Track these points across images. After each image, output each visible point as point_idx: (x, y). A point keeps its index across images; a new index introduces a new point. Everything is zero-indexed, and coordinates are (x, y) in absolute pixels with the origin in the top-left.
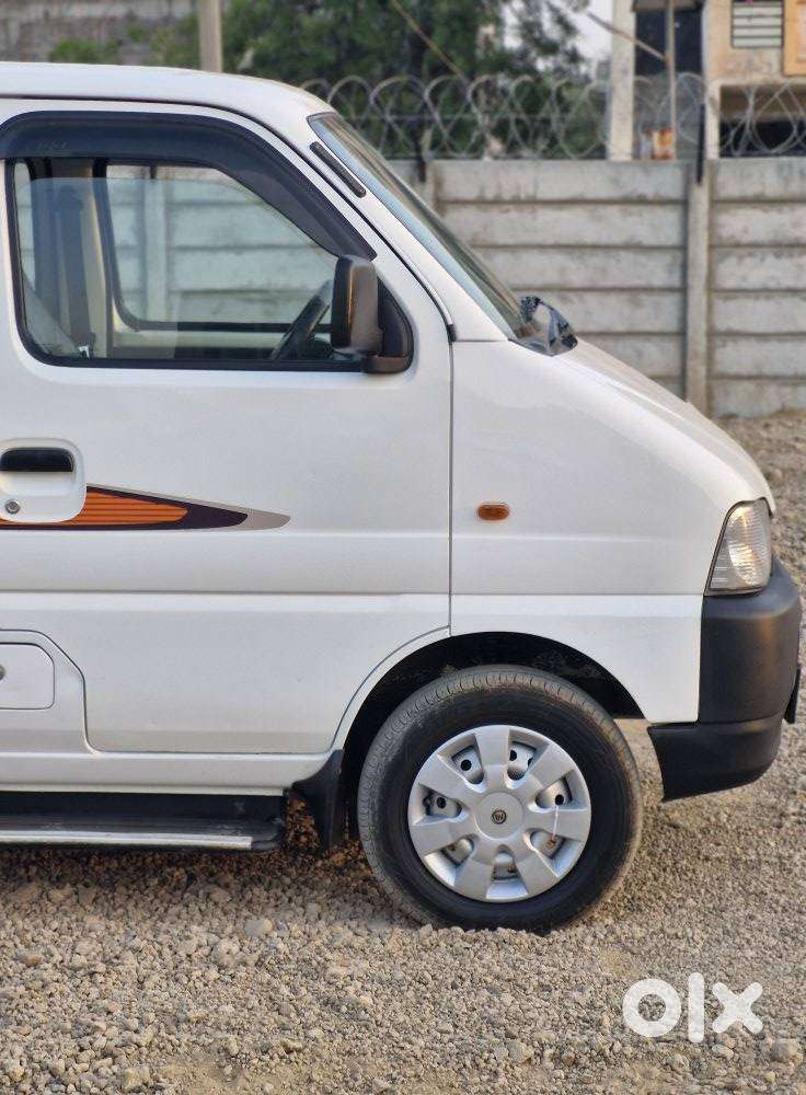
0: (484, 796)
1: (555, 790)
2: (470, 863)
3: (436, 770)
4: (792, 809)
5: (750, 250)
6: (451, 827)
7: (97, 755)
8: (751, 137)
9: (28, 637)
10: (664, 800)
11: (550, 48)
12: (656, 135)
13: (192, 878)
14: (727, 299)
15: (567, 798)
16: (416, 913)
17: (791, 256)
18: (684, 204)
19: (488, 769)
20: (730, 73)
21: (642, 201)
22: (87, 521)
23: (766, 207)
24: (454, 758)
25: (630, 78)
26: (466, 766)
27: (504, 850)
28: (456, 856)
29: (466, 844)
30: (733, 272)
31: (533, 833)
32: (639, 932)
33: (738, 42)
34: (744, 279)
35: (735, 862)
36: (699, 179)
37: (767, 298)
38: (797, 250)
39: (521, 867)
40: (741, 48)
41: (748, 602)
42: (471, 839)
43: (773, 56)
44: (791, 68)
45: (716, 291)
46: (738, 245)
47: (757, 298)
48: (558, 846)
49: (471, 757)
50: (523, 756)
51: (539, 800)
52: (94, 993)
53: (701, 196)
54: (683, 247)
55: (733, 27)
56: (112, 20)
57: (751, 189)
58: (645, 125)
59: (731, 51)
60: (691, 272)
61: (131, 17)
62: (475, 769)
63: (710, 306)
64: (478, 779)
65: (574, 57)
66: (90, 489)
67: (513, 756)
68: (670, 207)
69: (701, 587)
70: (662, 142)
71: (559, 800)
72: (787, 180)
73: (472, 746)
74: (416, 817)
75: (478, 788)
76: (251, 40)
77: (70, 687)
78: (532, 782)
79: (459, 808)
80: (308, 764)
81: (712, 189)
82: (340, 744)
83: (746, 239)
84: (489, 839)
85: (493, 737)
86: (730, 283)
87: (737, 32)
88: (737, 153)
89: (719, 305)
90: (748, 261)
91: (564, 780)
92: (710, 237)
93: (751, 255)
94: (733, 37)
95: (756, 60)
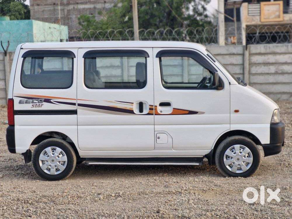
0: (235, 156)
1: (247, 155)
2: (234, 167)
3: (228, 152)
4: (282, 163)
5: (258, 65)
6: (231, 161)
7: (174, 151)
8: (258, 40)
9: (164, 132)
10: (264, 157)
11: (200, 14)
12: (232, 38)
13: (185, 173)
14: (253, 76)
15: (249, 156)
16: (225, 175)
17: (267, 66)
18: (243, 55)
19: (236, 152)
20: (248, 22)
21: (234, 54)
22: (173, 113)
23: (262, 55)
24: (231, 150)
25: (223, 23)
26: (233, 151)
27: (239, 165)
28: (231, 166)
29: (233, 164)
30: (254, 70)
31: (244, 162)
32: (261, 177)
33: (250, 14)
34: (257, 71)
35: (274, 170)
36: (246, 49)
37: (262, 75)
38: (268, 65)
39: (242, 167)
40: (250, 16)
41: (277, 125)
42: (234, 163)
43: (258, 18)
44: (263, 20)
45: (251, 74)
46: (255, 64)
47: (260, 75)
48: (248, 164)
49: (233, 150)
50: (242, 150)
51: (245, 156)
52: (179, 185)
53: (247, 53)
54: (243, 64)
55: (248, 11)
56: (90, 9)
57: (258, 51)
58: (228, 35)
59: (248, 17)
60: (245, 70)
61: (95, 8)
62: (234, 152)
63: (249, 78)
64: (235, 153)
65: (206, 16)
66: (174, 109)
67: (240, 150)
68: (240, 55)
69: (270, 122)
70: (234, 39)
71: (248, 157)
72: (266, 49)
73: (234, 148)
74: (225, 160)
75: (235, 155)
76: (128, 14)
77: (170, 140)
78: (243, 154)
79: (232, 158)
80: (208, 151)
81: (249, 52)
82: (213, 148)
83: (257, 62)
84: (237, 163)
85: (237, 146)
86: (254, 72)
87: (250, 12)
88: (255, 43)
89: (252, 77)
90: (258, 67)
91: (248, 153)
92: (249, 62)
93: (258, 66)
94: (248, 13)
95: (254, 19)
